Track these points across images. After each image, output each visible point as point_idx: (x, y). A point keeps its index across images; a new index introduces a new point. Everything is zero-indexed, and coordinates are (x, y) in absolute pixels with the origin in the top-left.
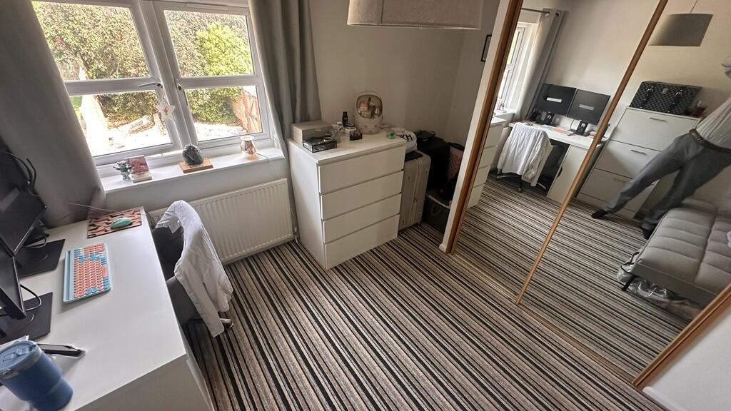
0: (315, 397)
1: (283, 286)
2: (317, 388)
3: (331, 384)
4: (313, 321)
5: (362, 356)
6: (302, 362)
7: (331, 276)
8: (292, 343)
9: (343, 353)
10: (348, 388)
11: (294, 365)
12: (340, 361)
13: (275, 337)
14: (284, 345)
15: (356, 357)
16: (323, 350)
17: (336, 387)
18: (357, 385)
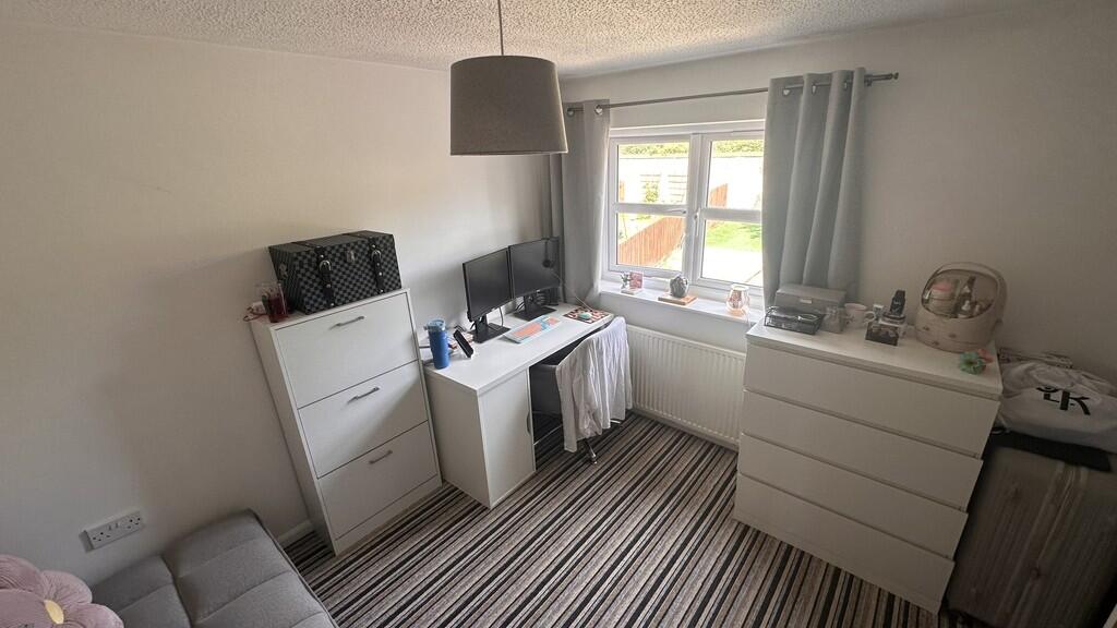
0: (542, 569)
1: (669, 481)
2: (553, 567)
3: (561, 581)
4: (637, 532)
5: (613, 609)
6: (577, 541)
7: (725, 526)
8: (596, 522)
9: (607, 582)
10: (563, 602)
11: (572, 534)
12: (594, 583)
13: (598, 503)
14: (591, 516)
15: (607, 602)
16: (602, 557)
17: (560, 588)
18: (570, 613)
